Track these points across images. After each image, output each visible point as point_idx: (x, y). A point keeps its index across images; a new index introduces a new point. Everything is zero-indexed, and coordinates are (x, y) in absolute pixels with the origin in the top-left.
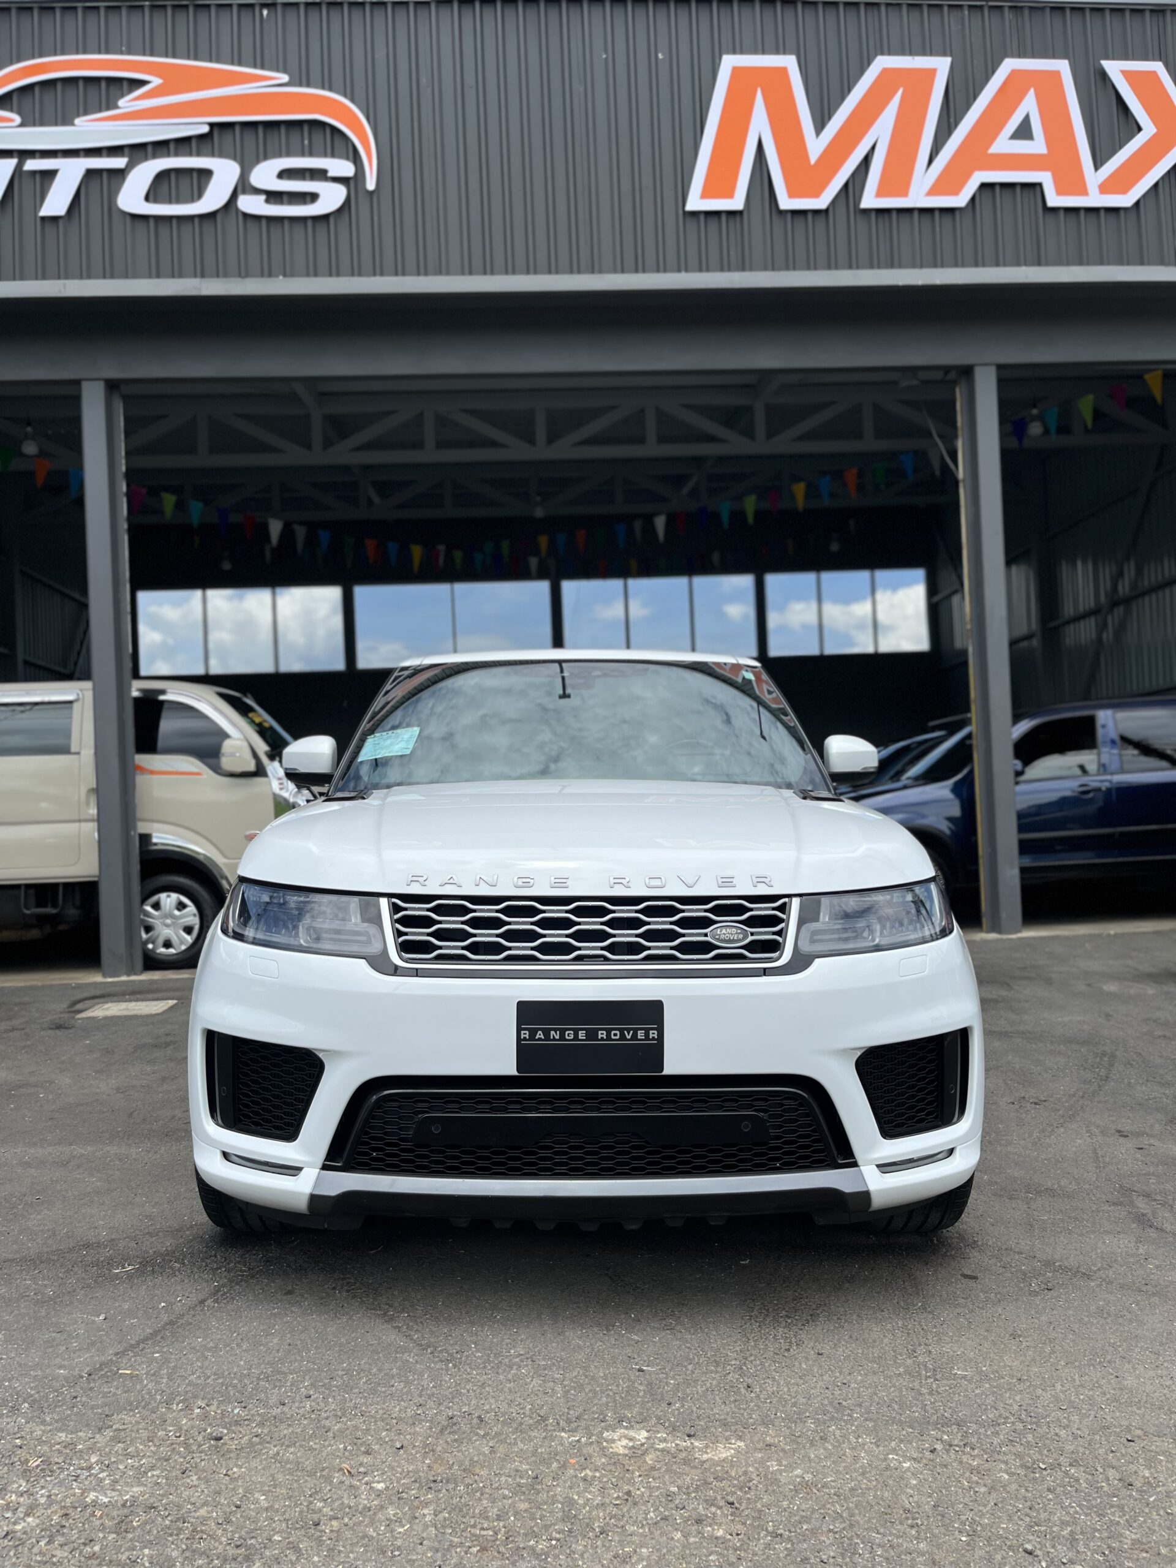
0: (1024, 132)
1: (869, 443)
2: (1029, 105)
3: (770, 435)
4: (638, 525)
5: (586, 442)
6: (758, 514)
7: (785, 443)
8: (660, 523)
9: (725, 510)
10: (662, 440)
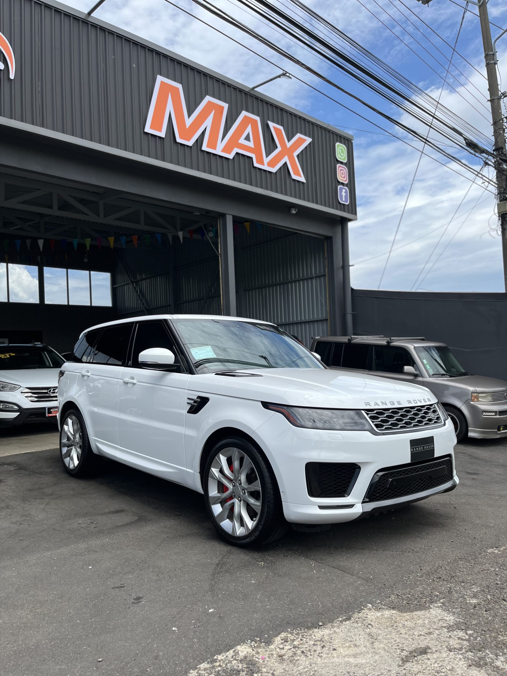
0: (247, 138)
1: (142, 227)
2: (249, 130)
3: (105, 216)
4: (28, 242)
5: (23, 203)
6: (91, 246)
7: (110, 220)
8: (41, 243)
9: (75, 242)
10: (59, 209)
